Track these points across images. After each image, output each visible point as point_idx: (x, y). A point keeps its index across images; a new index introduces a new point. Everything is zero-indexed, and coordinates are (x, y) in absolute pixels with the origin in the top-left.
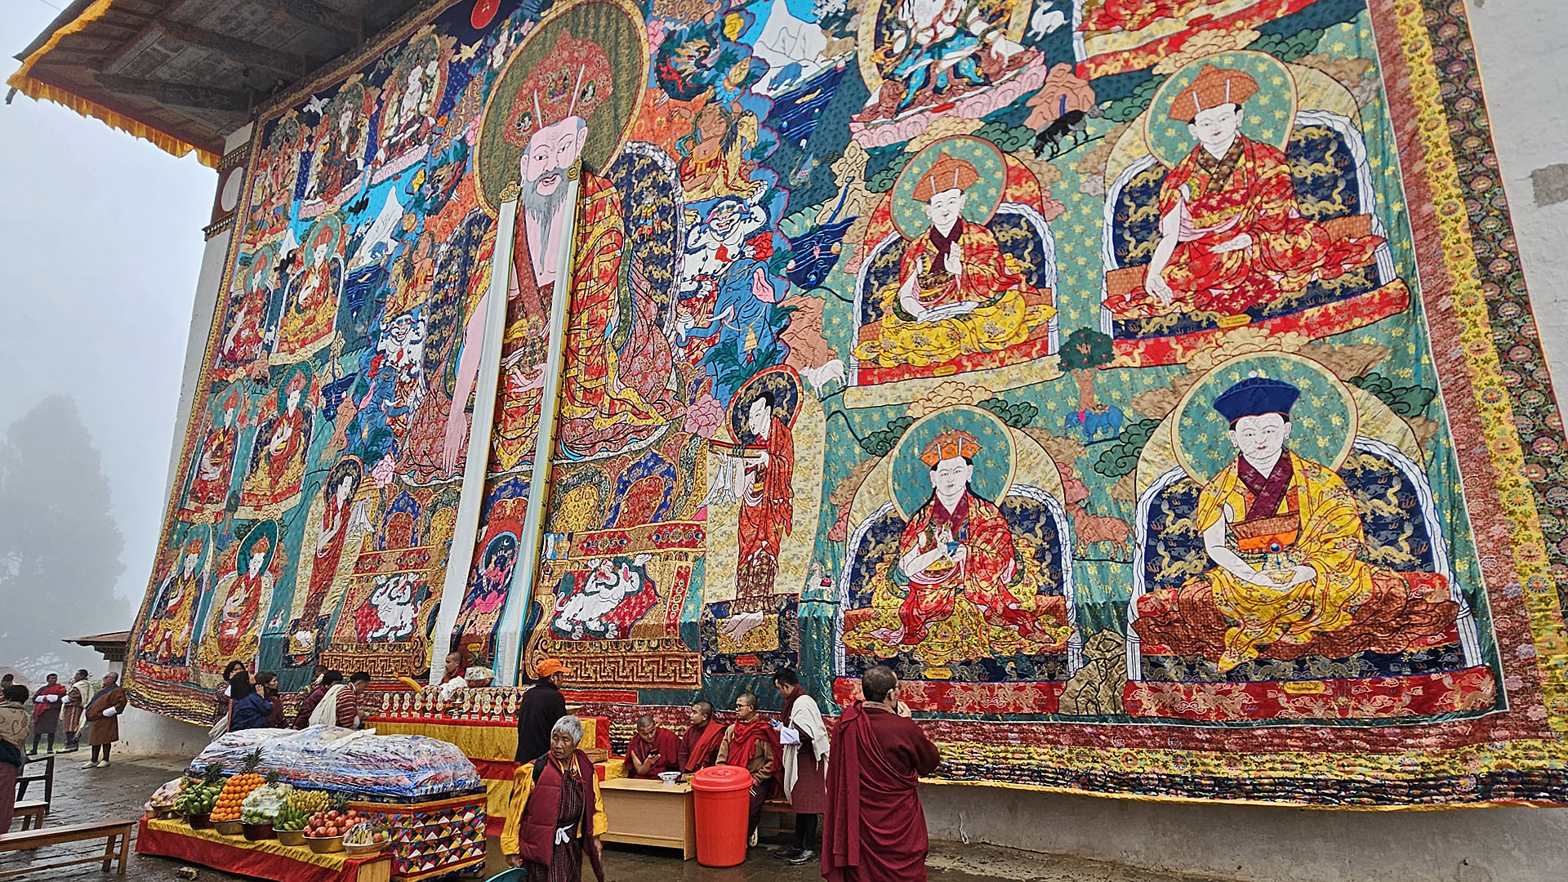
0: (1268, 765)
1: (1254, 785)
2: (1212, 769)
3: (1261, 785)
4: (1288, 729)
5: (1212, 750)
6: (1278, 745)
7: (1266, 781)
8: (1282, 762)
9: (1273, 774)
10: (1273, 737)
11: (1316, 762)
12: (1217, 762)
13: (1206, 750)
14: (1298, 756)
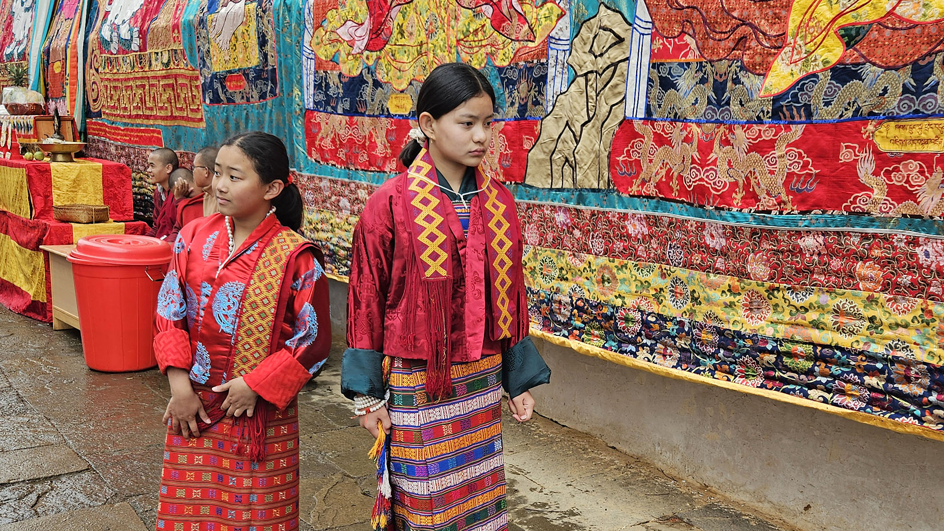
0: (812, 316)
1: (780, 355)
2: (719, 311)
3: (790, 355)
4: (865, 237)
5: (727, 272)
6: (837, 273)
7: (800, 349)
8: (837, 312)
9: (816, 335)
10: (832, 254)
11: (900, 318)
12: (728, 298)
13: (717, 271)
14: (871, 300)
